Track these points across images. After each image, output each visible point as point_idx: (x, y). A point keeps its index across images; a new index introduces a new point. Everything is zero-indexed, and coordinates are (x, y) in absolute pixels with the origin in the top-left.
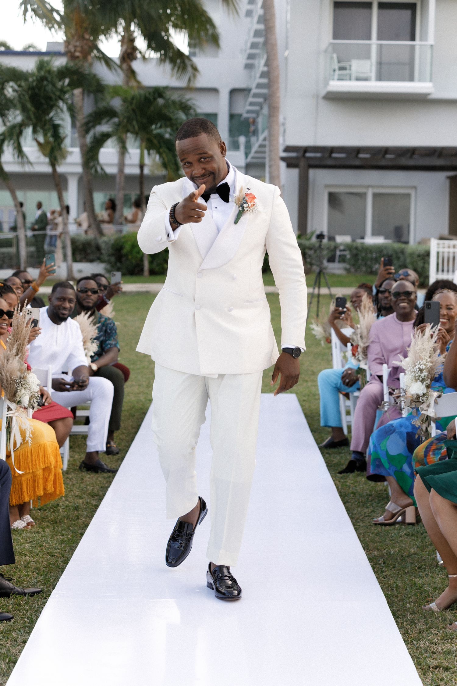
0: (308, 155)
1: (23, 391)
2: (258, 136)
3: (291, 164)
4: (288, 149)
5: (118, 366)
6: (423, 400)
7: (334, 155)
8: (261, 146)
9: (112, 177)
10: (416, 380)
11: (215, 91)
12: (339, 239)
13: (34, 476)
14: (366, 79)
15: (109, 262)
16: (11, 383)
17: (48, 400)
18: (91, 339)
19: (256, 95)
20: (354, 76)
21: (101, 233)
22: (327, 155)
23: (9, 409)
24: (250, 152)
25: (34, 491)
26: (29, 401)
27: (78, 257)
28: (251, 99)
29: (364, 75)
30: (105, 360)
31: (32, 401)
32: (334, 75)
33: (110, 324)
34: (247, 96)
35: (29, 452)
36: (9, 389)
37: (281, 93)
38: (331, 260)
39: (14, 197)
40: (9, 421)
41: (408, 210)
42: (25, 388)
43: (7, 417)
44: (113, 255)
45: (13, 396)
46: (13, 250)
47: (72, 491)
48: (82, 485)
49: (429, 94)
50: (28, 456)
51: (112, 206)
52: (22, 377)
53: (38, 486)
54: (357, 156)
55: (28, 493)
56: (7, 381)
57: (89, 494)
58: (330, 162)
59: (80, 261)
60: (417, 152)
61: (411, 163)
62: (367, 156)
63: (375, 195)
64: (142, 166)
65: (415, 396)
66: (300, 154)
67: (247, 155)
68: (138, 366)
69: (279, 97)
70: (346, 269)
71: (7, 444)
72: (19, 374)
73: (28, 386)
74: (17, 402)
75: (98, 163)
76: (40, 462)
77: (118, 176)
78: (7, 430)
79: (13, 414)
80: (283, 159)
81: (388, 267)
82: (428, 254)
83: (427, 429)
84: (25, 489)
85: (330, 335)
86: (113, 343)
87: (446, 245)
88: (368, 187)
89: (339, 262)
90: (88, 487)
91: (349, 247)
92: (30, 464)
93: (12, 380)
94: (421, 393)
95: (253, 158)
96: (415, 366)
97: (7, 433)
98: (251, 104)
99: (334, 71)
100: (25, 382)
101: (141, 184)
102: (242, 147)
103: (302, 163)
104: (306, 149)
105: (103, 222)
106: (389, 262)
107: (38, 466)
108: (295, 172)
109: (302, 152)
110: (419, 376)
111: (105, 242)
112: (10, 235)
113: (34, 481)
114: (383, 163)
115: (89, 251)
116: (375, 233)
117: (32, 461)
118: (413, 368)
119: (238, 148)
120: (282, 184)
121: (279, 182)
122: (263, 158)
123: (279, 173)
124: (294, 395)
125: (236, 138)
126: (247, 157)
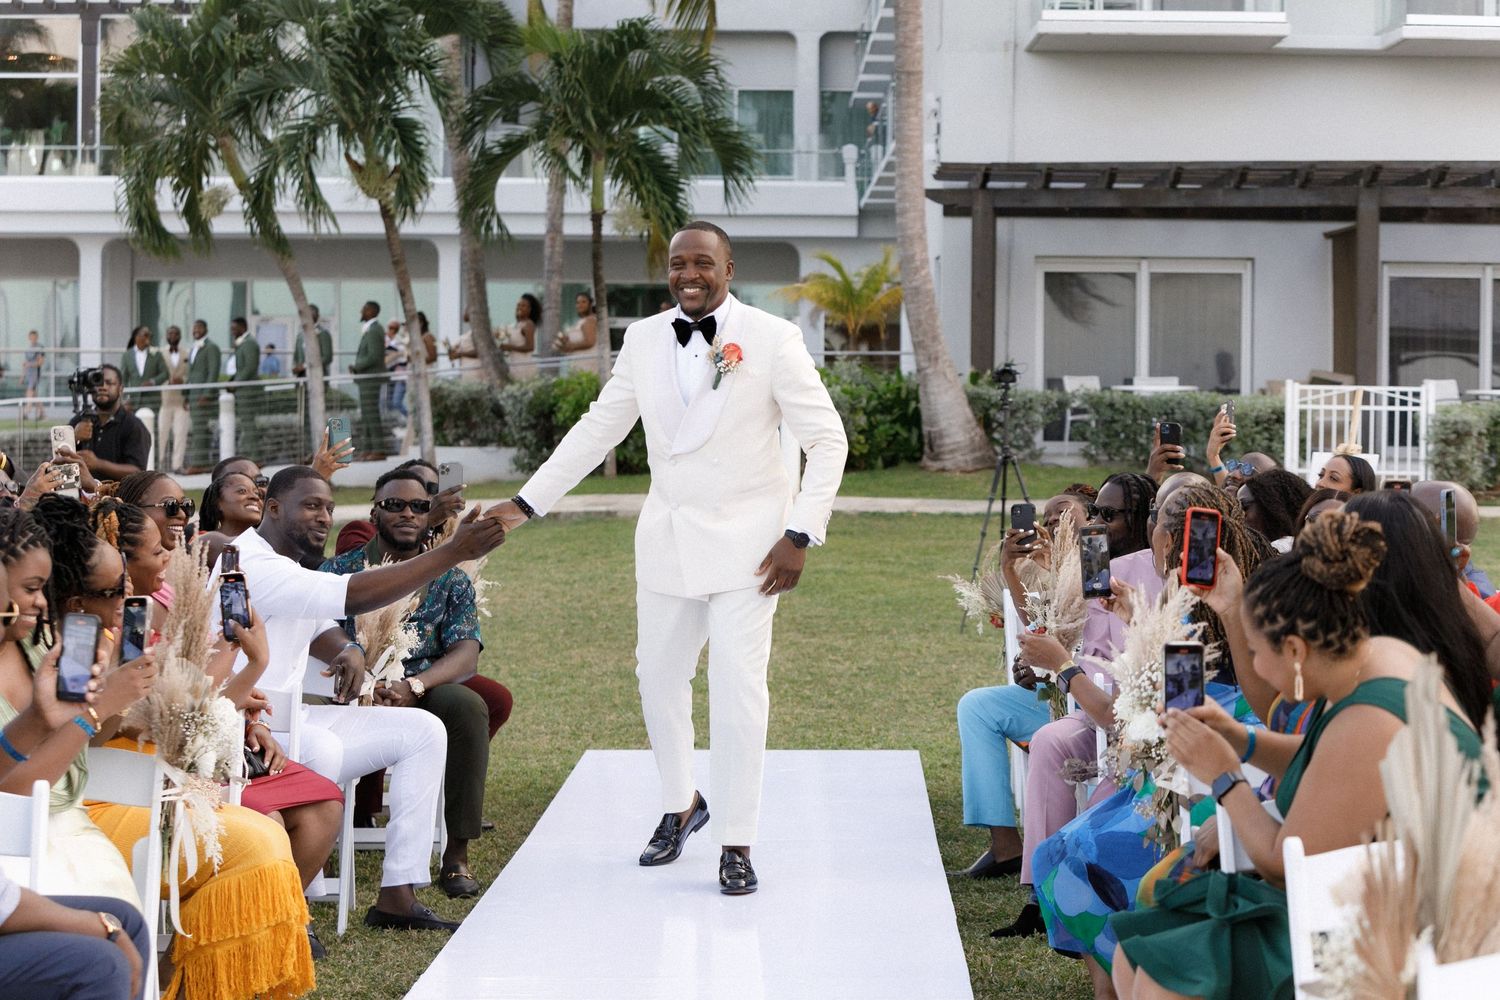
0: (993, 185)
1: (201, 740)
2: (884, 144)
3: (953, 208)
4: (945, 171)
5: (478, 684)
6: (1158, 755)
7: (1056, 185)
8: (890, 167)
9: (532, 245)
10: (1144, 707)
11: (786, 37)
12: (1071, 384)
13: (246, 946)
15: (522, 443)
16: (171, 722)
17: (277, 760)
18: (404, 619)
19: (878, 48)
21: (505, 376)
22: (1040, 183)
23: (168, 783)
24: (868, 182)
25: (246, 979)
26: (216, 764)
27: (450, 434)
28: (868, 58)
30: (446, 669)
31: (223, 765)
33: (460, 583)
34: (860, 49)
35: (234, 886)
36: (167, 735)
38: (1053, 433)
39: (299, 294)
40: (168, 813)
41: (1237, 313)
42: (204, 734)
43: (163, 803)
44: (533, 427)
45: (177, 753)
46: (296, 419)
47: (349, 982)
48: (376, 969)
49: (1280, 39)
50: (230, 896)
51: (531, 310)
52: (197, 707)
53: (255, 971)
54: (1109, 186)
55: (230, 987)
56: (161, 715)
57: (387, 989)
58: (1045, 202)
59: (455, 443)
60: (1251, 177)
61: (1239, 201)
62: (1134, 186)
63: (1155, 279)
64: (597, 218)
65: (1142, 746)
66: (976, 185)
67: (861, 188)
68: (561, 689)
69: (920, 50)
70: (1086, 454)
71: (163, 867)
72: (189, 699)
73: (210, 728)
74: (186, 766)
75: (494, 212)
76: (261, 911)
77: (548, 242)
78: (163, 834)
79: (176, 795)
80: (932, 194)
81: (1169, 446)
82: (1279, 418)
83: (1169, 824)
84: (222, 975)
85: (1001, 607)
86: (467, 629)
87: (1322, 395)
88: (1139, 258)
89: (1071, 439)
90: (388, 973)
91: (1094, 403)
92: (235, 918)
93: (171, 715)
94: (1154, 738)
95: (873, 195)
96: (1142, 673)
97: (163, 841)
98: (871, 68)
100: (205, 718)
101: (596, 257)
102: (850, 170)
103: (980, 205)
104: (988, 172)
105: (511, 348)
106: (1171, 436)
107: (254, 923)
108: (964, 225)
109: (980, 177)
110: (1151, 697)
111: (512, 396)
112: (288, 382)
113: (246, 957)
114: (1173, 202)
115: (475, 419)
116: (1155, 371)
117: (240, 912)
118: (1138, 677)
119: (840, 172)
120: (932, 254)
121: (925, 249)
122: (891, 195)
123: (924, 228)
124: (916, 753)
125: (836, 150)
126: (861, 194)
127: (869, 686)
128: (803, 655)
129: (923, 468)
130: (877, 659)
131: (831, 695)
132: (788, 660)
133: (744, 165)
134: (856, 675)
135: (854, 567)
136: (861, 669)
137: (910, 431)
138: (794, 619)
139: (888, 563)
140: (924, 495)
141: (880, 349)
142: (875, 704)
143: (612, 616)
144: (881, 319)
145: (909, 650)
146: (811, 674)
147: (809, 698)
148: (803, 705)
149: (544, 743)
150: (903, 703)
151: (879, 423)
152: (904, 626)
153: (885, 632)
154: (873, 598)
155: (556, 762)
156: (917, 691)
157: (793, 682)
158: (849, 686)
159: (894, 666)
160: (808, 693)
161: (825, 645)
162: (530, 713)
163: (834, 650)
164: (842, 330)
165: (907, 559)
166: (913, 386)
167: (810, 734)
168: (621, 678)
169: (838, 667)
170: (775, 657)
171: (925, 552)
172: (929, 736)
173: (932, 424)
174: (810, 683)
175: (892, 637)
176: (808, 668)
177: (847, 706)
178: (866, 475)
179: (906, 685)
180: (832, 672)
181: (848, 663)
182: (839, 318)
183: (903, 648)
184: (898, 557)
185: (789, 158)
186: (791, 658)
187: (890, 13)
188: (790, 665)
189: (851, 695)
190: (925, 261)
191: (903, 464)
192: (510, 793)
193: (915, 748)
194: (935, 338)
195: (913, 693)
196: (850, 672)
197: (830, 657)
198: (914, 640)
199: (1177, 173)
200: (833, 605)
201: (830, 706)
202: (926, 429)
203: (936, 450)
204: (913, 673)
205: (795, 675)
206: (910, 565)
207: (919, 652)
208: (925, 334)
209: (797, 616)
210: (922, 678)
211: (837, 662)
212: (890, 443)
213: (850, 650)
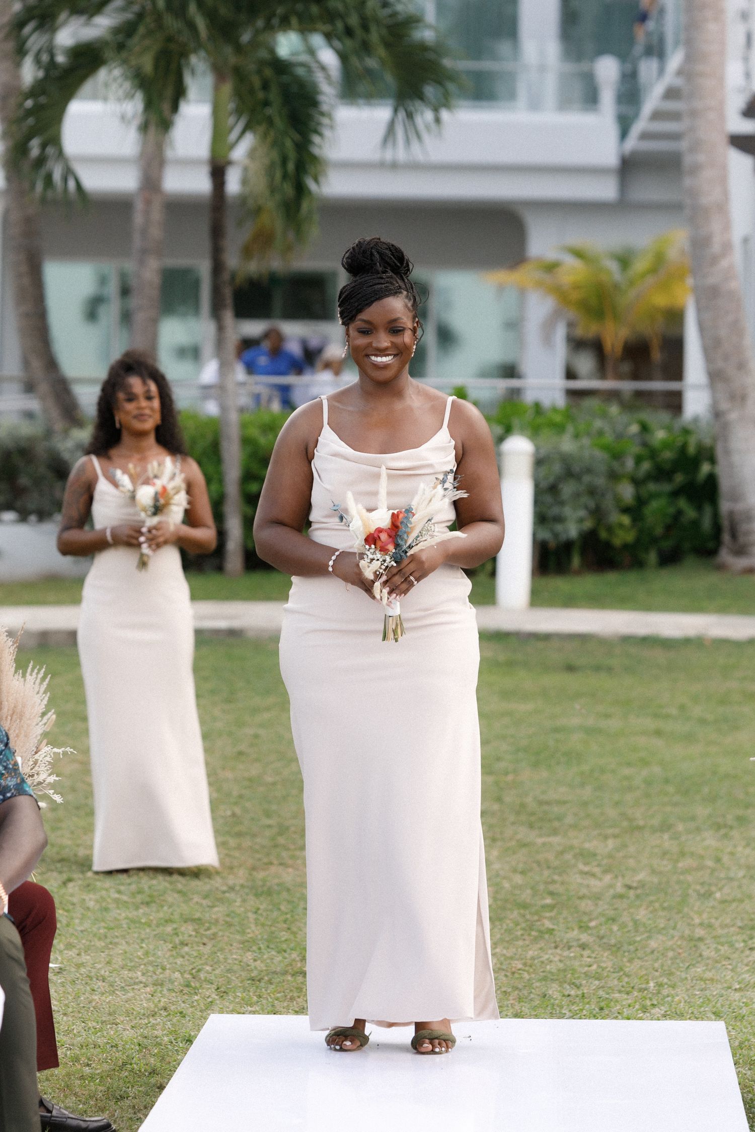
2: (661, 60)
8: (671, 94)
24: (636, 115)
67: (624, 125)
75: (60, 153)
77: (139, 206)
80: (739, 141)
95: (645, 136)
101: (217, 232)
102: (608, 98)
119: (591, 98)
120: (738, 231)
121: (727, 226)
122: (675, 137)
123: (726, 194)
124: (721, 1025)
125: (584, 66)
126: (624, 133)
127: (642, 914)
128: (539, 863)
129: (721, 568)
130: (653, 872)
131: (583, 928)
132: (515, 871)
134: (621, 896)
135: (614, 724)
136: (630, 887)
137: (699, 508)
138: (523, 806)
139: (667, 717)
140: (723, 610)
141: (649, 378)
142: (653, 944)
143: (241, 796)
144: (652, 330)
145: (702, 857)
146: (551, 894)
147: (551, 931)
148: (542, 944)
149: (142, 1000)
150: (695, 942)
151: (653, 496)
152: (693, 818)
153: (665, 827)
154: (645, 773)
155: (161, 1029)
156: (717, 924)
157: (524, 906)
158: (611, 913)
159: (679, 882)
160: (548, 924)
161: (571, 848)
162: (119, 950)
163: (586, 856)
164: (596, 347)
165: (697, 711)
166: (707, 441)
167: (554, 990)
168: (257, 895)
169: (593, 882)
170: (497, 866)
171: (724, 701)
172: (737, 995)
173: (736, 497)
174: (551, 907)
175: (676, 837)
176: (546, 883)
177: (609, 947)
178: (632, 576)
179: (700, 913)
180: (584, 891)
181: (608, 878)
182: (588, 329)
183: (692, 854)
184: (682, 708)
185: (511, 77)
186: (521, 866)
188: (518, 879)
189: (615, 928)
190: (727, 247)
191: (690, 561)
192: (92, 1078)
193: (718, 1015)
194: (741, 366)
195: (710, 926)
196: (612, 892)
197: (581, 866)
198: (710, 840)
200: (583, 785)
201: (583, 947)
202: (725, 506)
203: (742, 540)
204: (708, 895)
205: (526, 895)
206: (703, 721)
207: (718, 860)
208: (726, 358)
209: (529, 800)
210: (723, 902)
211: (593, 875)
212: (668, 528)
213: (610, 856)
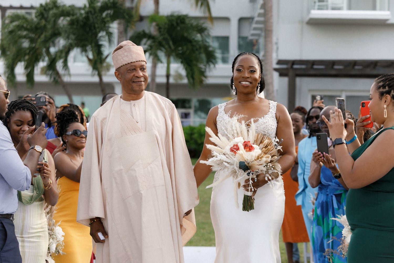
0: (295, 66)
3: (282, 73)
4: (280, 62)
7: (315, 67)
11: (227, 19)
14: (339, 9)
19: (258, 22)
20: (330, 6)
22: (310, 66)
28: (254, 25)
29: (339, 6)
31: (58, 249)
32: (315, 6)
34: (251, 23)
37: (274, 20)
42: (53, 238)
49: (387, 20)
54: (332, 68)
58: (312, 72)
60: (379, 64)
61: (374, 72)
62: (341, 67)
63: (348, 97)
64: (168, 76)
66: (289, 66)
69: (272, 23)
77: (151, 84)
80: (276, 70)
88: (342, 91)
98: (255, 29)
99: (315, 2)
103: (291, 73)
104: (294, 62)
108: (285, 80)
109: (290, 64)
114: (353, 72)
120: (275, 89)
121: (273, 87)
123: (273, 80)
133: (214, 61)
185: (228, 58)
187: (262, 11)
190: (273, 92)
199: (354, 63)
